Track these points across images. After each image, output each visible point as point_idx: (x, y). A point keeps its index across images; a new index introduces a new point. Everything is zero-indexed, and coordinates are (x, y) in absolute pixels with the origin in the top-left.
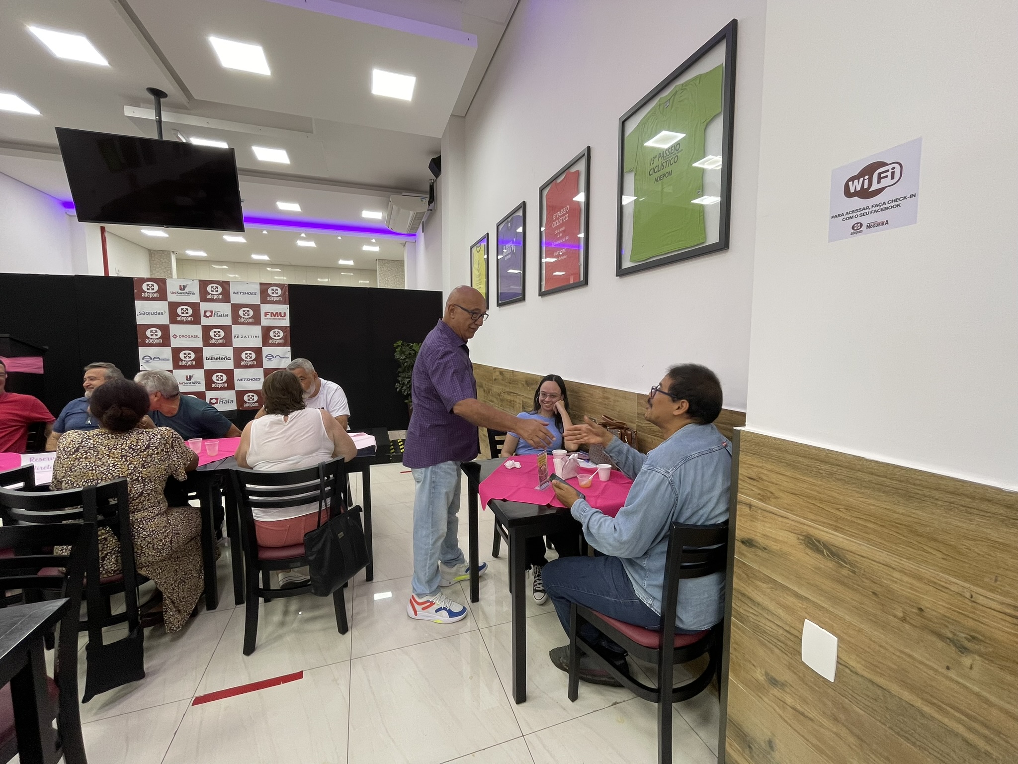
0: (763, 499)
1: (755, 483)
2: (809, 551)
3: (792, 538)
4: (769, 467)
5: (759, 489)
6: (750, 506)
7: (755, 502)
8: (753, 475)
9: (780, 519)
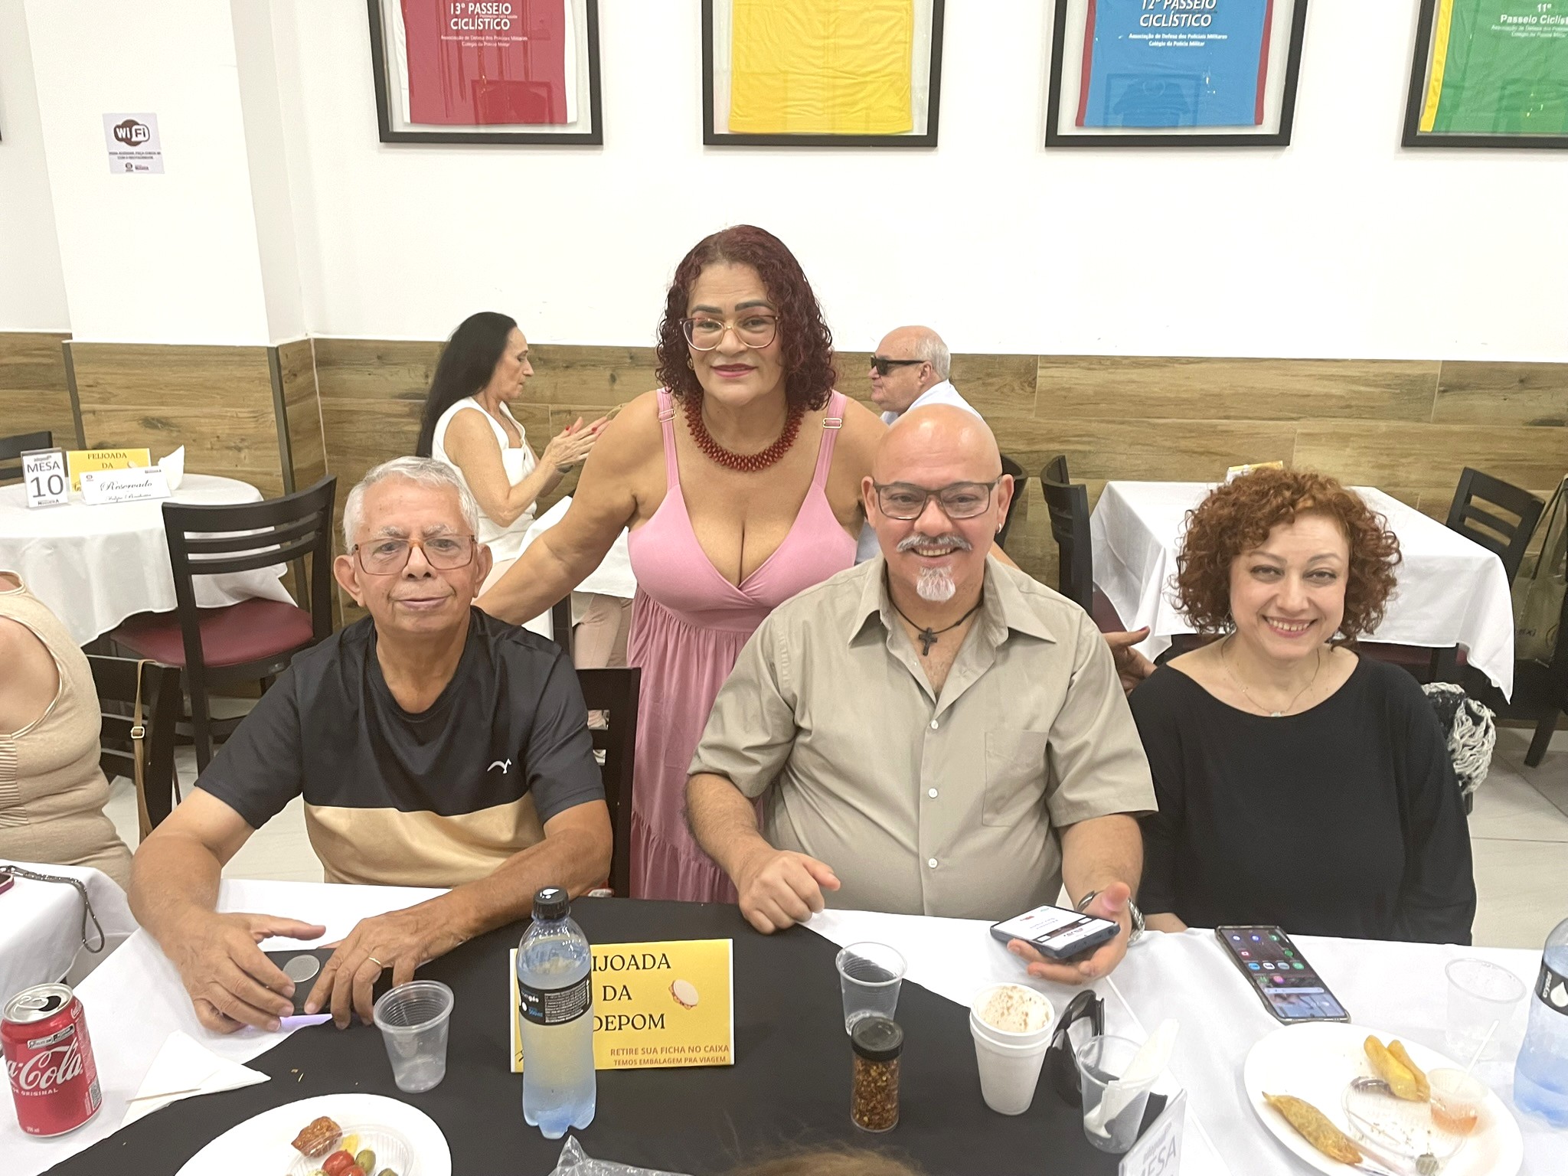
0: (104, 401)
1: (94, 389)
2: (149, 430)
3: (135, 425)
4: (103, 370)
5: (99, 393)
6: (94, 412)
7: (97, 407)
8: (91, 383)
9: (122, 413)
